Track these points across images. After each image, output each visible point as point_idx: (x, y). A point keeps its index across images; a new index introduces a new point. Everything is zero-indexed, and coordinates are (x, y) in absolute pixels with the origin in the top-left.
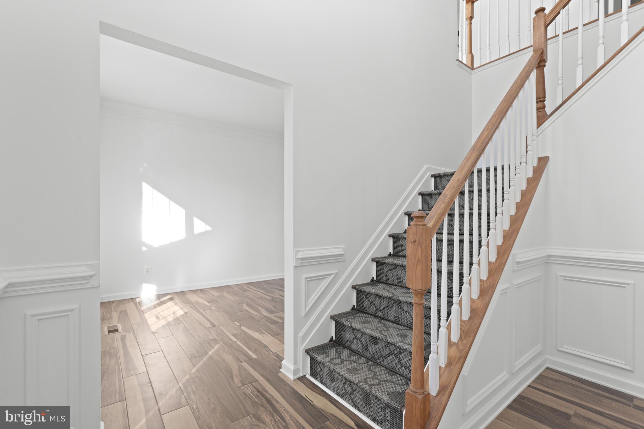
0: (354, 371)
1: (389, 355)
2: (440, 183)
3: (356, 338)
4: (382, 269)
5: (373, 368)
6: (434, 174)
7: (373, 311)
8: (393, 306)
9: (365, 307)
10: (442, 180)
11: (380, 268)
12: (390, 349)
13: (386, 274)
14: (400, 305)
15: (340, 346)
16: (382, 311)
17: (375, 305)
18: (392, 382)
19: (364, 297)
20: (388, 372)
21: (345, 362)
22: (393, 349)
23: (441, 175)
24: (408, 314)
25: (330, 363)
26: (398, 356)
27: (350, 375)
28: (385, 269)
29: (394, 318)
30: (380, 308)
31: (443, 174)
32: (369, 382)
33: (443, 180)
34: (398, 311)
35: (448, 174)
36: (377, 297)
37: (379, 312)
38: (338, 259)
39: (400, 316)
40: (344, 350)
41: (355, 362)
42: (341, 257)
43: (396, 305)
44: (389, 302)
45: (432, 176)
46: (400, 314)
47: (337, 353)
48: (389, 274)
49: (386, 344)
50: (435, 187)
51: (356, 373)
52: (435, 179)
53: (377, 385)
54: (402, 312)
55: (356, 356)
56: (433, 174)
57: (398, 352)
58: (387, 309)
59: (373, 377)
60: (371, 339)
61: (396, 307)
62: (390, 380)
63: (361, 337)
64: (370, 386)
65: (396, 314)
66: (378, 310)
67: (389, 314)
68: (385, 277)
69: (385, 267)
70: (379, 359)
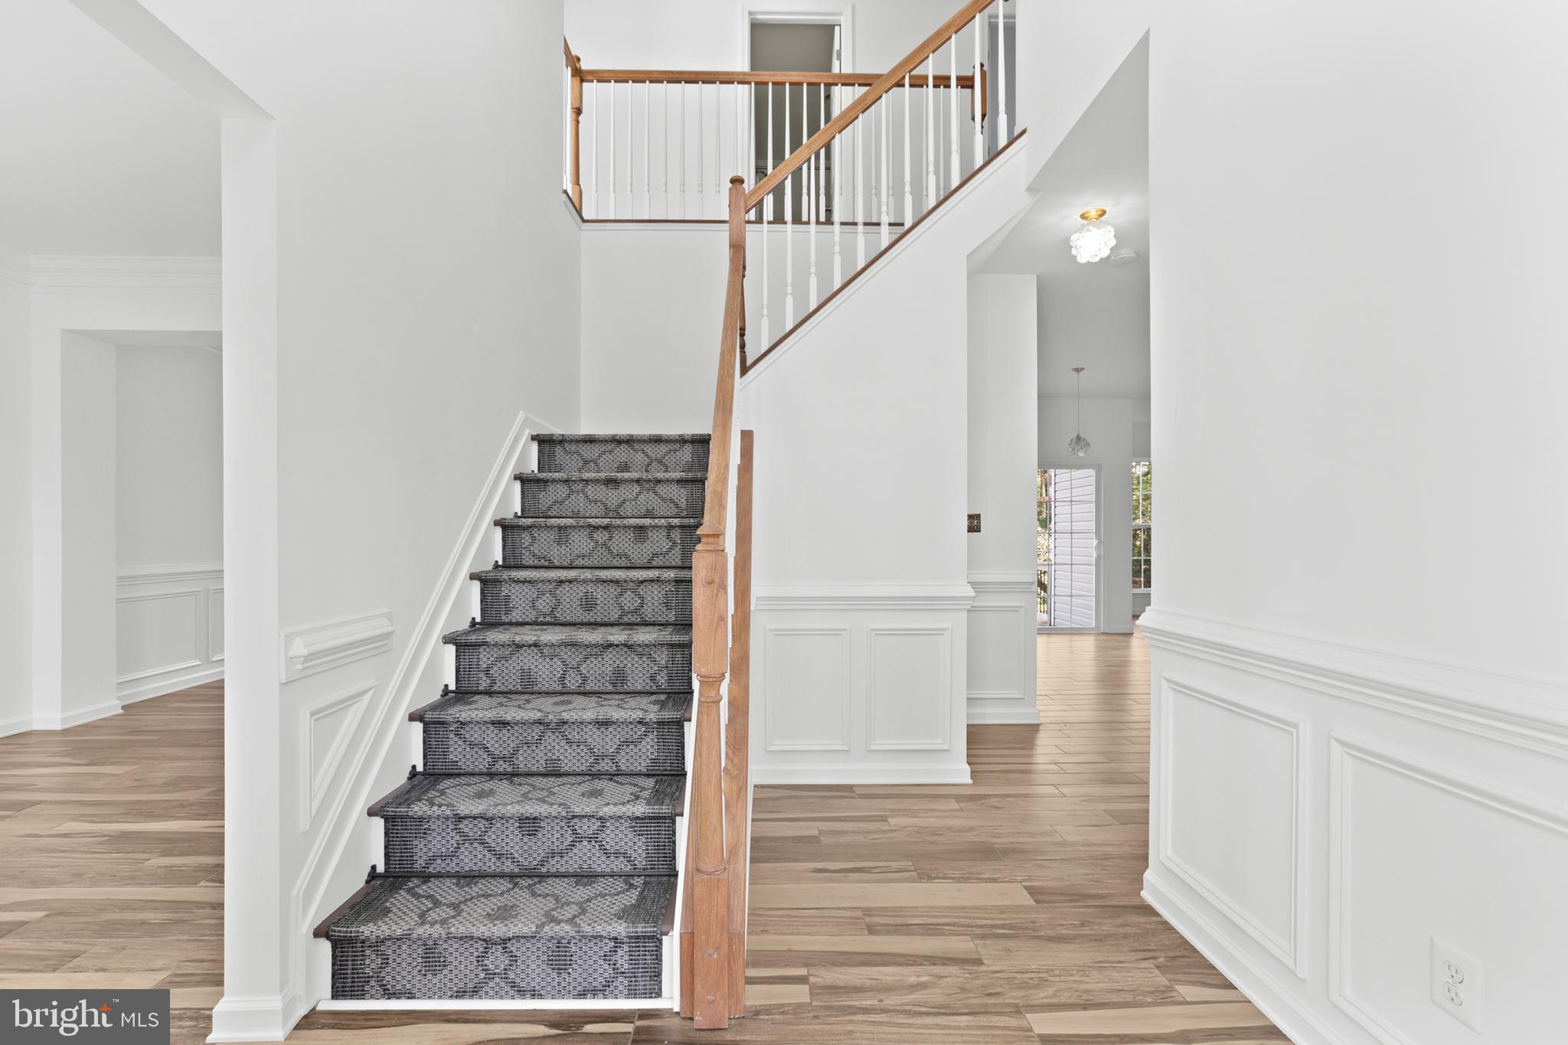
0: (505, 913)
1: (573, 845)
2: (552, 455)
3: (466, 838)
4: (475, 660)
5: (540, 889)
6: (538, 435)
7: (482, 763)
8: (541, 740)
9: (454, 762)
10: (556, 449)
11: (467, 657)
12: (576, 830)
13: (487, 672)
14: (560, 732)
15: (410, 881)
16: (508, 759)
17: (487, 748)
18: (603, 896)
19: (452, 736)
20: (577, 883)
21: (462, 906)
22: (585, 828)
23: (555, 438)
24: (582, 747)
25: (427, 926)
26: (597, 838)
27: (506, 925)
28: (485, 659)
29: (546, 764)
30: (505, 752)
31: (561, 438)
32: (561, 917)
33: (558, 449)
34: (557, 747)
35: (572, 437)
36: (492, 728)
37: (501, 762)
38: (380, 644)
39: (562, 758)
40: (429, 884)
41: (487, 896)
42: (387, 641)
43: (550, 734)
44: (529, 731)
45: (534, 438)
46: (562, 751)
47: (419, 898)
48: (495, 668)
49: (563, 824)
50: (539, 463)
51: (516, 915)
52: (539, 445)
53: (580, 914)
54: (567, 747)
55: (475, 884)
56: (535, 434)
57: (598, 830)
58: (525, 748)
59: (560, 905)
60: (520, 827)
61: (550, 738)
62: (596, 894)
63: (487, 832)
64: (571, 921)
65: (550, 754)
66: (495, 759)
67: (532, 759)
68: (484, 678)
69: (484, 653)
70: (541, 865)
